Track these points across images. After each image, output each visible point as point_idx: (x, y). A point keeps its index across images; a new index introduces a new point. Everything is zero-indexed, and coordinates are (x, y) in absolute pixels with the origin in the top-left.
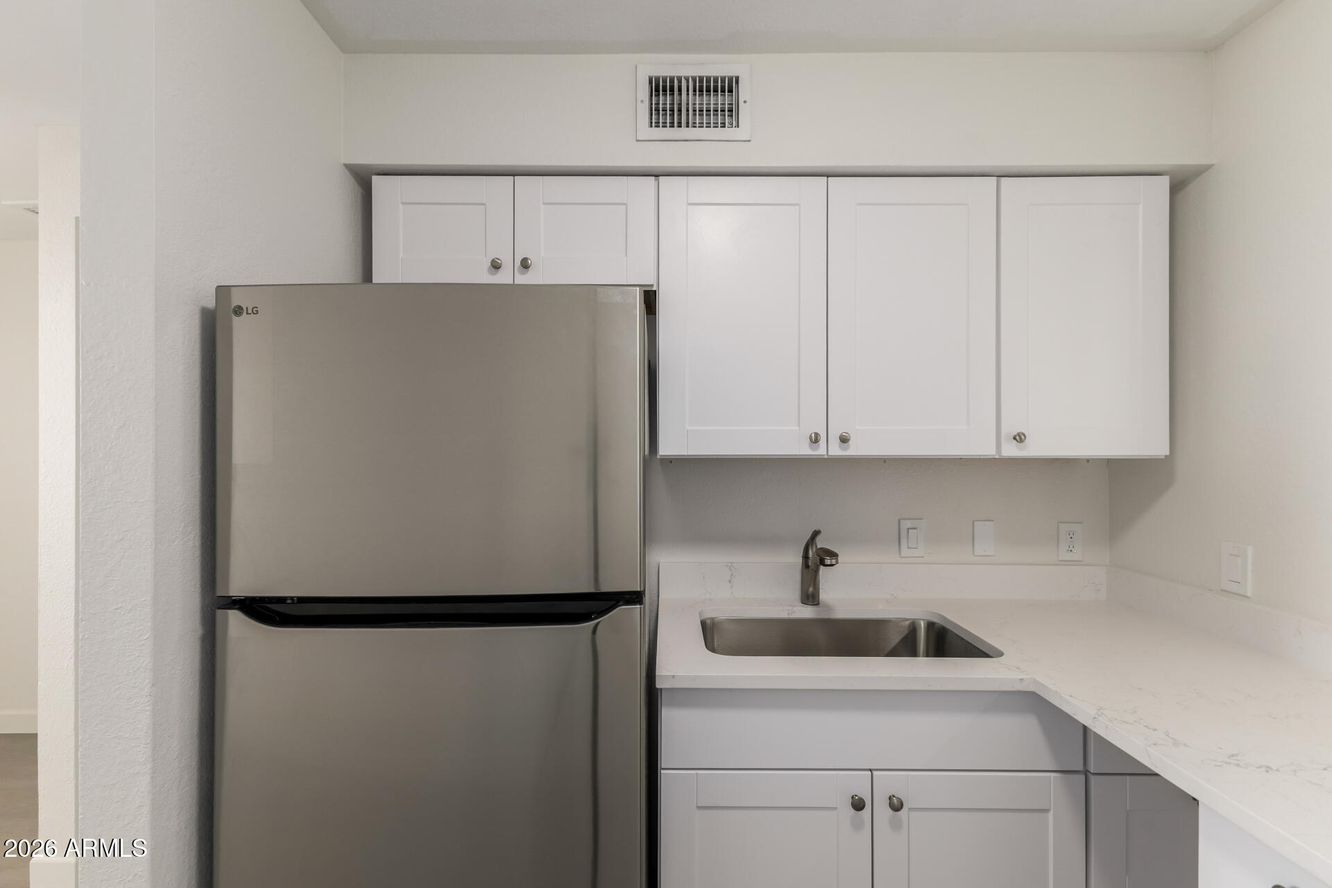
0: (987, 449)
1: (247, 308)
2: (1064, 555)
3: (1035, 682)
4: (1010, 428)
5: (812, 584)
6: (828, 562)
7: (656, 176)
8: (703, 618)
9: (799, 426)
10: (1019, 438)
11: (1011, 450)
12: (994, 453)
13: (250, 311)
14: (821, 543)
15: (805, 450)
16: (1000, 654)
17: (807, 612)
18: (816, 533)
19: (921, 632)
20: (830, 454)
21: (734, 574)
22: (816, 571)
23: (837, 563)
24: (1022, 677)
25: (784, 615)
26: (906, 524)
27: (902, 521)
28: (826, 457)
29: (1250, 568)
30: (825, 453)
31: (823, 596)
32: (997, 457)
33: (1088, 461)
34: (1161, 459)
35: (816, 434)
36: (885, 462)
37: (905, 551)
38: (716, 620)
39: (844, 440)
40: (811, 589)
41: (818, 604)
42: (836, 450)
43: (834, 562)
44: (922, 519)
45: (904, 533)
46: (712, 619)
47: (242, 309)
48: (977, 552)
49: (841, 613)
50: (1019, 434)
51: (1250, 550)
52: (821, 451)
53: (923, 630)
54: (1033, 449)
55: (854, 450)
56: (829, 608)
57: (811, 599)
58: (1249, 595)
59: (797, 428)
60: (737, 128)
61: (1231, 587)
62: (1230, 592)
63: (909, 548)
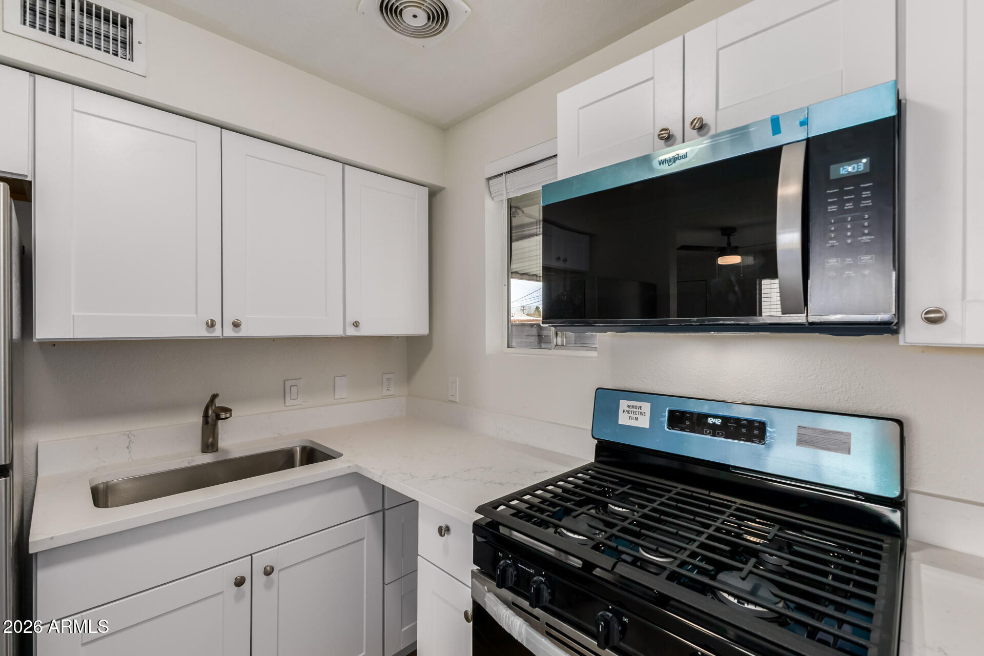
0: (337, 331)
2: (385, 393)
3: (357, 466)
4: (350, 319)
5: (211, 436)
6: (224, 416)
7: (32, 72)
8: (93, 484)
9: (197, 314)
10: (356, 324)
11: (351, 332)
12: (342, 334)
14: (219, 403)
15: (203, 333)
16: (341, 455)
17: (208, 458)
18: (214, 397)
19: (297, 454)
20: (224, 335)
21: (132, 441)
22: (215, 426)
23: (231, 416)
24: (349, 465)
25: (185, 464)
26: (288, 384)
27: (286, 381)
28: (221, 338)
29: (458, 387)
30: (221, 335)
31: (222, 444)
32: (344, 336)
33: (397, 337)
34: (426, 336)
35: (212, 321)
36: (274, 341)
37: (288, 402)
38: (109, 484)
39: (236, 325)
40: (211, 440)
41: (217, 450)
42: (229, 332)
43: (228, 415)
44: (300, 379)
45: (287, 388)
46: (106, 483)
48: (337, 397)
49: (236, 454)
50: (356, 322)
51: (458, 380)
52: (217, 333)
53: (298, 453)
54: (364, 331)
55: (244, 332)
56: (226, 451)
57: (210, 448)
58: (457, 401)
59: (195, 315)
60: (130, 62)
61: (452, 398)
62: (450, 401)
63: (291, 399)
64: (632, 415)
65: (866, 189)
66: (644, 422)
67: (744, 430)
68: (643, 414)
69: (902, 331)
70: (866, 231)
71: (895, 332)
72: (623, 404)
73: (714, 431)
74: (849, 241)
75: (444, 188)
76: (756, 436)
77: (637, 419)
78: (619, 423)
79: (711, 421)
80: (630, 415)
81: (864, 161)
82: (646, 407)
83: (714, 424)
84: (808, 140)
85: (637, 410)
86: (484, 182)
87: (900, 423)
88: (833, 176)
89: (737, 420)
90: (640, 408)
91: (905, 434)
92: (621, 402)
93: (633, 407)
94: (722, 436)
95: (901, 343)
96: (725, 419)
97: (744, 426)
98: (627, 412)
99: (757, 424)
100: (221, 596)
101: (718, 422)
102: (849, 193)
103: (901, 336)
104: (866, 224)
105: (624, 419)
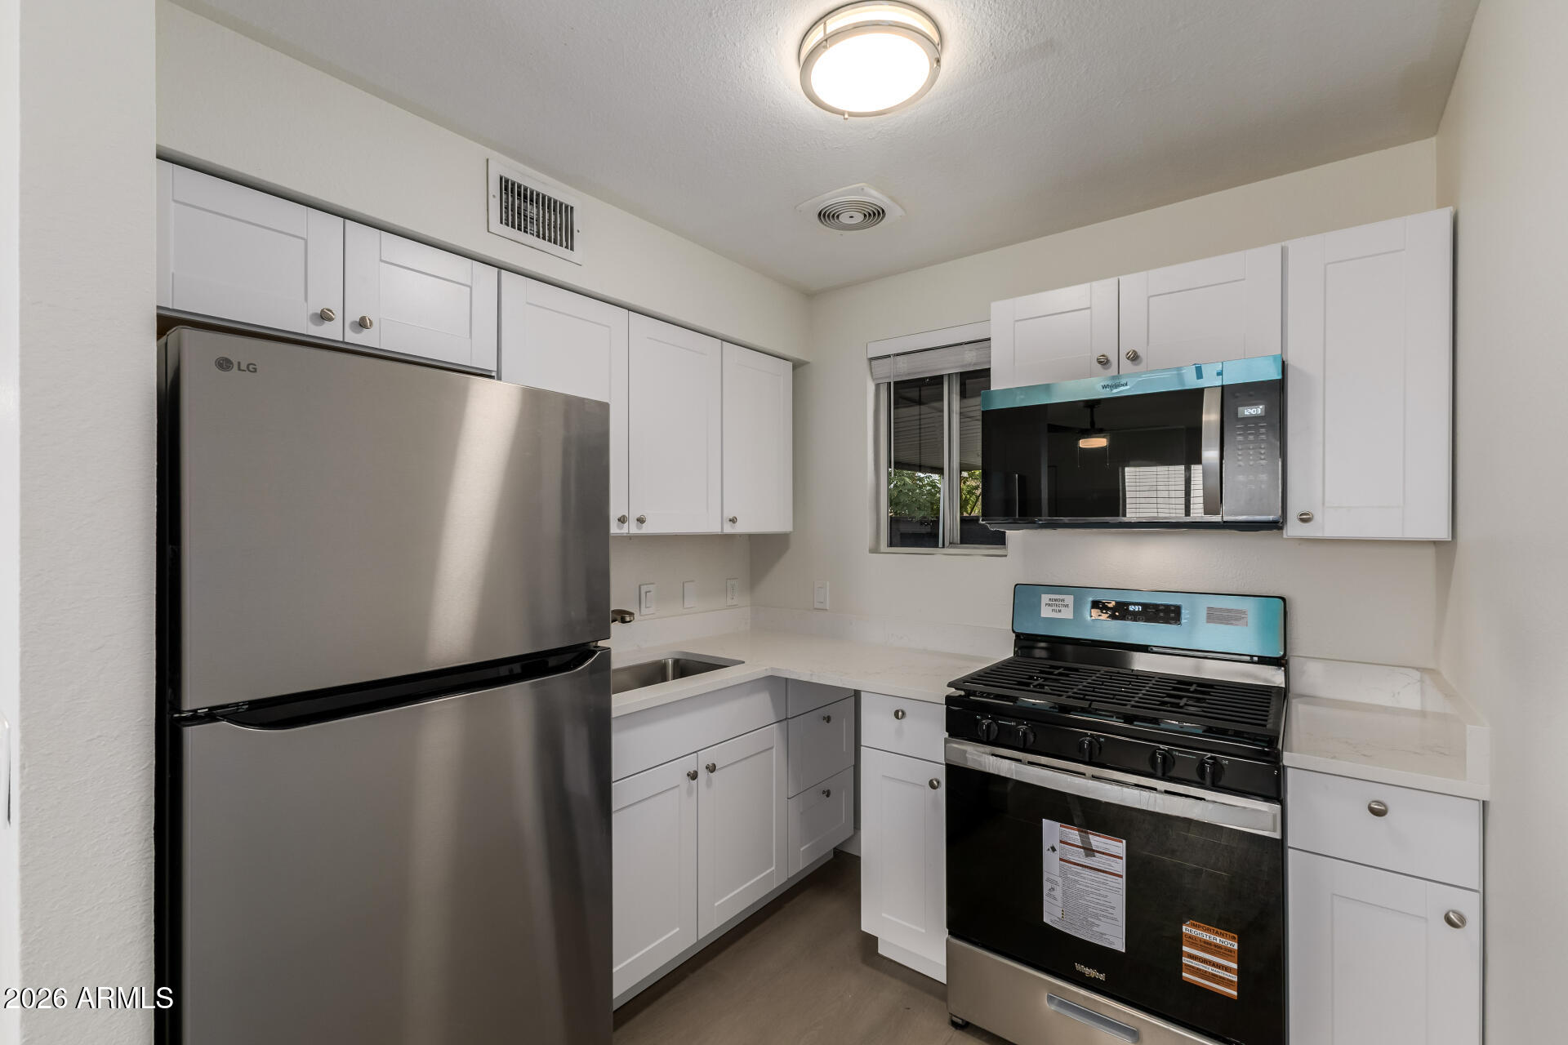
1: (239, 363)
2: (730, 602)
3: (772, 669)
4: (729, 514)
6: (628, 619)
7: (500, 267)
10: (733, 520)
11: (729, 529)
13: (243, 367)
15: (616, 529)
16: (741, 661)
20: (630, 532)
23: (633, 619)
26: (644, 589)
27: (642, 586)
28: (629, 535)
29: (828, 594)
30: (628, 532)
32: (719, 533)
35: (625, 517)
37: (643, 611)
39: (642, 521)
42: (634, 529)
43: (631, 618)
44: (653, 584)
45: (643, 596)
47: (232, 363)
48: (686, 605)
50: (734, 518)
51: (828, 583)
52: (626, 530)
53: (670, 667)
54: (738, 528)
55: (646, 529)
58: (827, 609)
60: (571, 252)
61: (817, 605)
62: (816, 609)
63: (646, 607)
64: (1055, 608)
65: (1262, 427)
66: (1067, 614)
67: (1162, 614)
68: (1067, 606)
69: (1285, 528)
70: (1263, 457)
71: (1281, 528)
72: (1045, 598)
73: (1135, 617)
74: (1251, 463)
75: (807, 363)
76: (1173, 619)
77: (1060, 611)
78: (1042, 616)
79: (1131, 608)
80: (1053, 608)
81: (1261, 407)
82: (1069, 599)
83: (1134, 611)
84: (1223, 387)
85: (1060, 603)
86: (865, 363)
87: (1283, 599)
88: (1240, 416)
89: (1156, 606)
90: (1063, 600)
91: (1287, 609)
92: (1043, 596)
93: (1055, 600)
94: (1142, 621)
95: (1285, 536)
96: (1145, 606)
97: (1161, 611)
98: (1049, 605)
99: (1173, 608)
100: (676, 790)
101: (1137, 608)
102: (1250, 428)
103: (1284, 531)
104: (1263, 452)
105: (1046, 612)
